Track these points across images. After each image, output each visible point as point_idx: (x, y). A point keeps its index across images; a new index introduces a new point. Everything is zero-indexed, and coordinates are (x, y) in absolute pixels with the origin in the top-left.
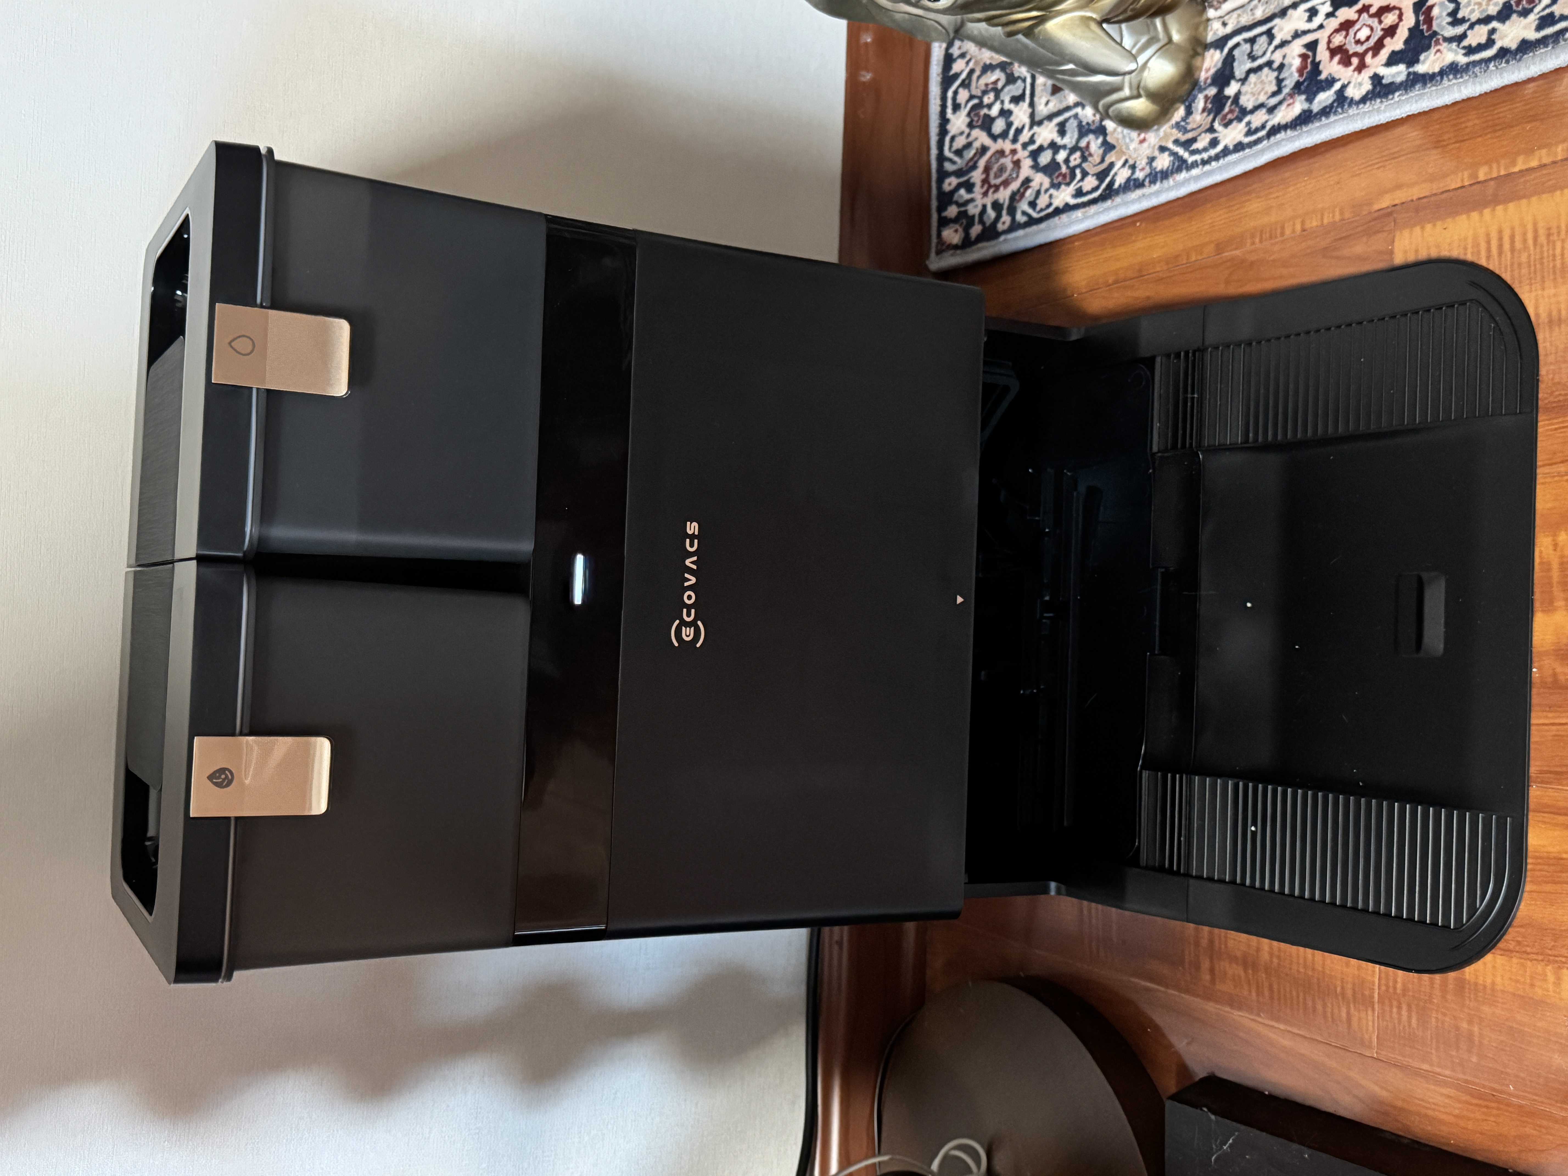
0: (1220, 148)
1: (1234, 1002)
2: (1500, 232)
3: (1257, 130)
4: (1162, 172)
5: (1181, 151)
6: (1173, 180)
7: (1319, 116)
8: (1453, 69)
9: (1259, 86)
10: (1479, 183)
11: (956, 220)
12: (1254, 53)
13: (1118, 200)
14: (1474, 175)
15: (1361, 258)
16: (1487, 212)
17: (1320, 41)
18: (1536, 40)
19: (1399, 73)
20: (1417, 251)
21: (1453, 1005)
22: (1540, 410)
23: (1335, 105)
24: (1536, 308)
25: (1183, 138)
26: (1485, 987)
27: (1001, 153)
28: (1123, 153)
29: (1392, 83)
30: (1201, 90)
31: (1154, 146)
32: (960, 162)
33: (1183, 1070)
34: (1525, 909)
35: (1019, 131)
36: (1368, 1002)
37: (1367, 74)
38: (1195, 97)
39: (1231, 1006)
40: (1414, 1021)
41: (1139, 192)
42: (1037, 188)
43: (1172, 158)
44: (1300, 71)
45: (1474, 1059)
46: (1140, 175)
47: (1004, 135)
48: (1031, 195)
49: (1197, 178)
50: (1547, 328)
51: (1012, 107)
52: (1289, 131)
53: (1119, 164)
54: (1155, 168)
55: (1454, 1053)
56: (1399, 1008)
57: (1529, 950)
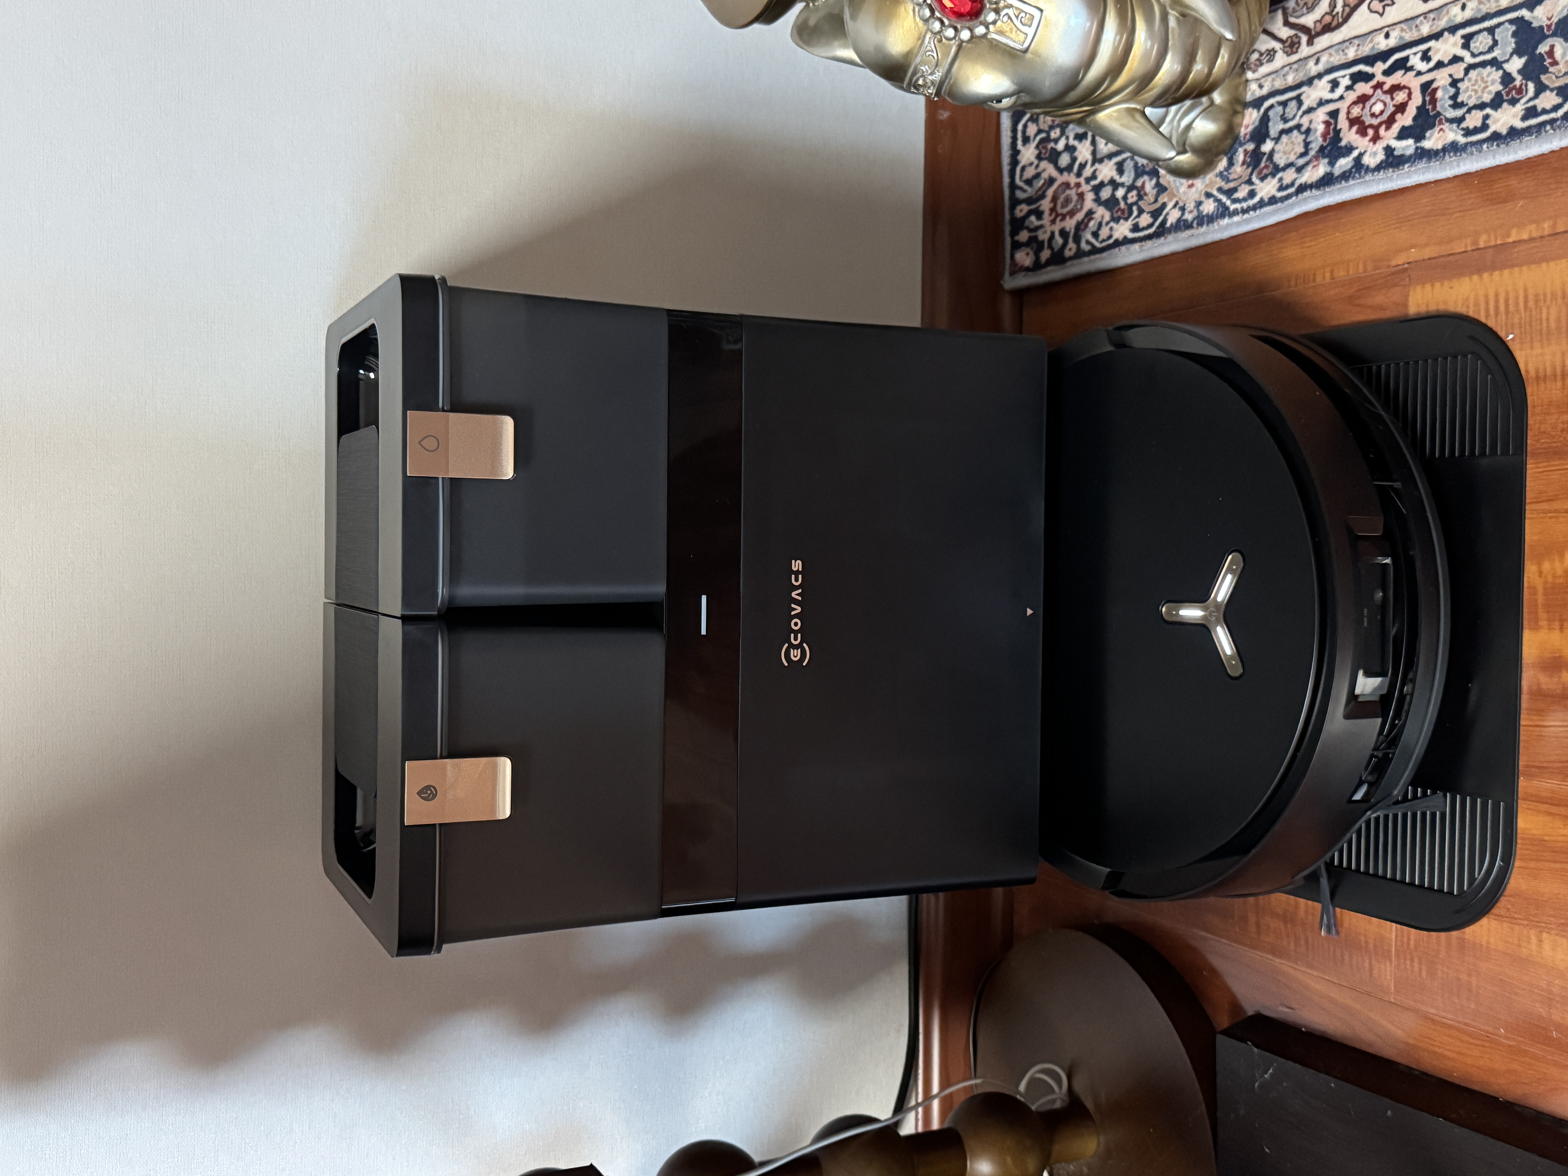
0: (1256, 199)
1: (1275, 951)
2: (1497, 295)
3: (1287, 187)
4: (1207, 215)
5: (1224, 199)
6: (1218, 224)
7: (1339, 180)
8: (1454, 148)
9: (1290, 147)
10: (1479, 249)
11: (1027, 244)
12: (1286, 115)
13: (1170, 238)
14: (1476, 242)
15: (1381, 308)
16: (1486, 275)
17: (1340, 111)
18: (1522, 128)
19: (1408, 146)
20: (1427, 306)
21: (1455, 961)
22: (1529, 455)
23: (1354, 170)
24: (1526, 364)
25: (1226, 187)
26: (1482, 946)
27: (1067, 185)
28: (1175, 196)
29: (1402, 155)
30: (1241, 145)
31: (1201, 191)
32: (1030, 191)
33: (1236, 1006)
34: (1516, 882)
35: (1082, 166)
36: (1386, 955)
37: (1380, 146)
38: (1236, 151)
39: (1274, 955)
40: (1424, 974)
41: (1188, 232)
42: (1099, 220)
43: (1216, 204)
44: (1324, 136)
45: (1472, 1006)
46: (1189, 217)
47: (1069, 168)
48: (1093, 226)
49: (1238, 224)
50: (1535, 384)
51: (1076, 143)
52: (1313, 190)
53: (1170, 205)
54: (1202, 212)
55: (1456, 1001)
56: (1412, 960)
57: (1516, 916)
